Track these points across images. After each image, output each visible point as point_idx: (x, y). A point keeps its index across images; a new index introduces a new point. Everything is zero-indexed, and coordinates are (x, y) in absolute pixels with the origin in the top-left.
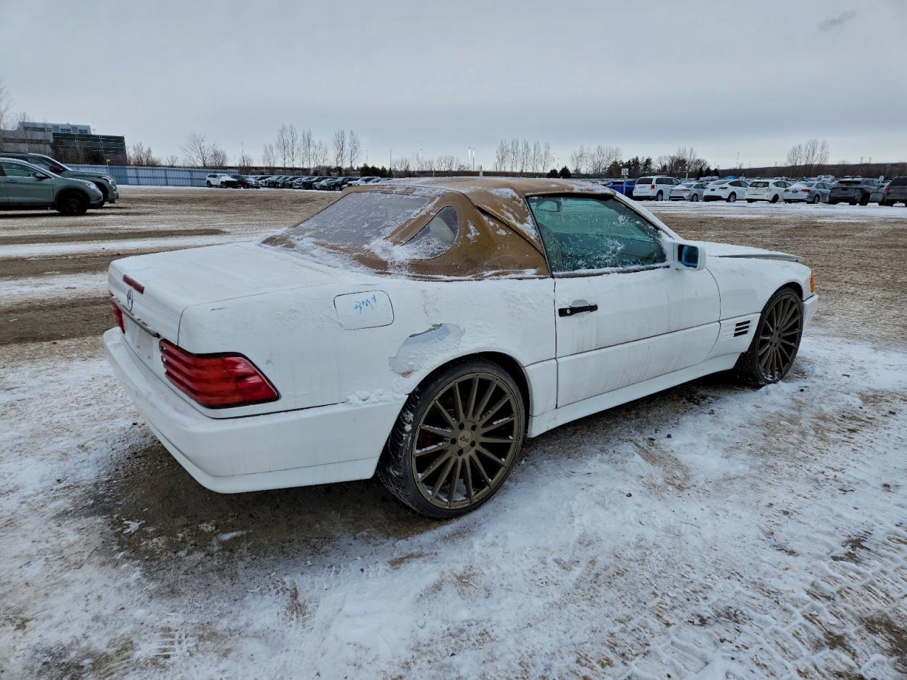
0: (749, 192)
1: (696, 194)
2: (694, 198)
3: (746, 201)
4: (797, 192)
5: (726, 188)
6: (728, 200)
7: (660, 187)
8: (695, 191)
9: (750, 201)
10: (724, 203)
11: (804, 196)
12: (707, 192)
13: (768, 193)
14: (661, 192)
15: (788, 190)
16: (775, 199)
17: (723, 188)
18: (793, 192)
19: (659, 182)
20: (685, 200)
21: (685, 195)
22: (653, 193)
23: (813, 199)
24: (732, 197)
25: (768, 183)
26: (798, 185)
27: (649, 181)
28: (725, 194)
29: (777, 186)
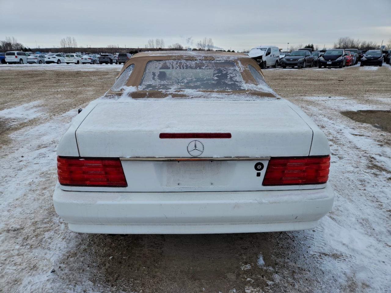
0: (66, 59)
1: (40, 60)
2: (40, 62)
3: (66, 64)
4: (86, 59)
5: (55, 57)
6: (58, 63)
7: (20, 57)
8: (40, 59)
9: (68, 63)
10: (56, 64)
11: (90, 61)
12: (46, 60)
13: (75, 60)
14: (21, 60)
15: (83, 59)
16: (78, 62)
17: (53, 57)
18: (85, 59)
19: (18, 54)
20: (36, 63)
21: (36, 61)
22: (17, 60)
23: (93, 62)
24: (59, 62)
25: (73, 55)
26: (85, 56)
27: (14, 54)
28: (56, 60)
29: (77, 57)
